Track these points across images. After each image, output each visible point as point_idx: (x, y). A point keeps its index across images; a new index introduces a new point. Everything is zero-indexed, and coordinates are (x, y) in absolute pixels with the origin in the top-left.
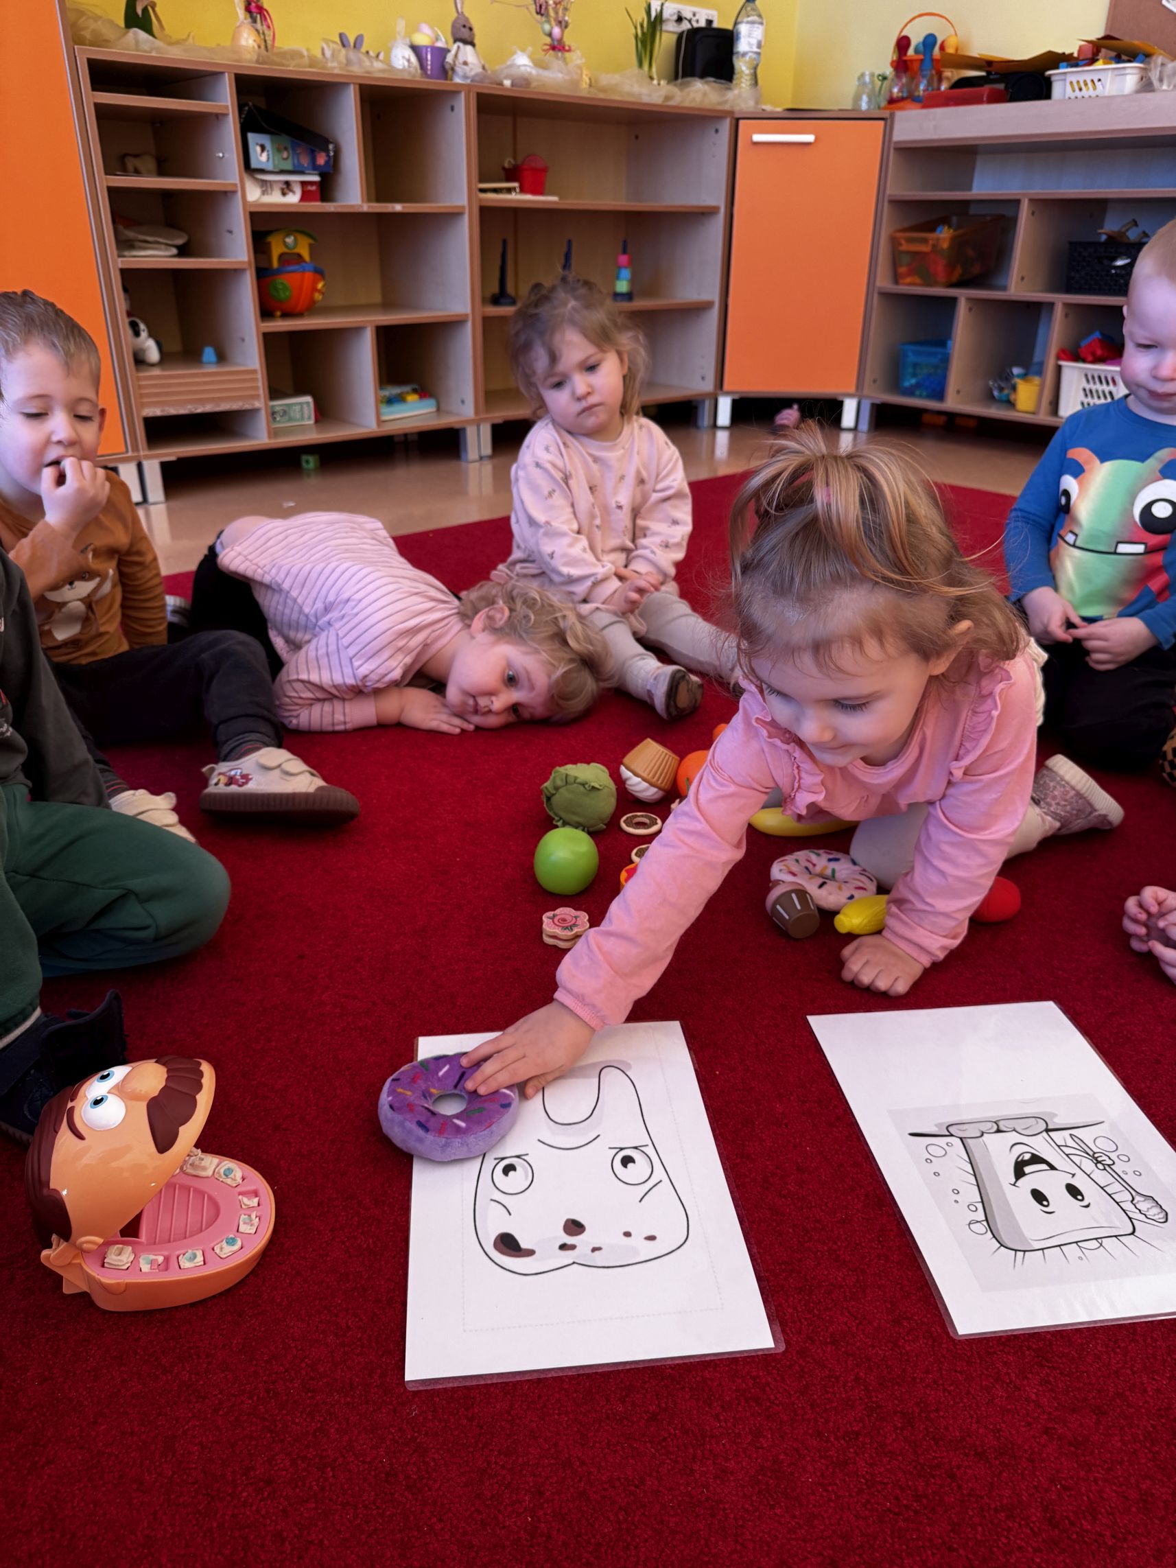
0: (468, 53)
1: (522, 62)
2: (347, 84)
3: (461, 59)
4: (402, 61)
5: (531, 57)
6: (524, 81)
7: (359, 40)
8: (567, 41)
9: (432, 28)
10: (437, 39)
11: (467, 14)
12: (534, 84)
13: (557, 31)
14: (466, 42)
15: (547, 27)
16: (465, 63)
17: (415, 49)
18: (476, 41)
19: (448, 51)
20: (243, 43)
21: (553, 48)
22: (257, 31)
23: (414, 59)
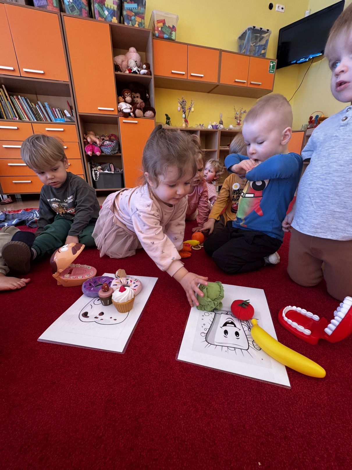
0: (222, 126)
1: (231, 126)
2: (198, 131)
3: (220, 127)
4: (210, 127)
5: (233, 126)
6: (231, 129)
7: (203, 125)
8: (241, 123)
9: (216, 123)
10: (217, 124)
11: (222, 119)
12: (232, 130)
13: (239, 121)
14: (221, 124)
15: (237, 121)
16: (221, 127)
17: (212, 126)
18: (223, 124)
19: (218, 125)
20: (183, 126)
21: (238, 124)
22: (186, 124)
23: (211, 127)
